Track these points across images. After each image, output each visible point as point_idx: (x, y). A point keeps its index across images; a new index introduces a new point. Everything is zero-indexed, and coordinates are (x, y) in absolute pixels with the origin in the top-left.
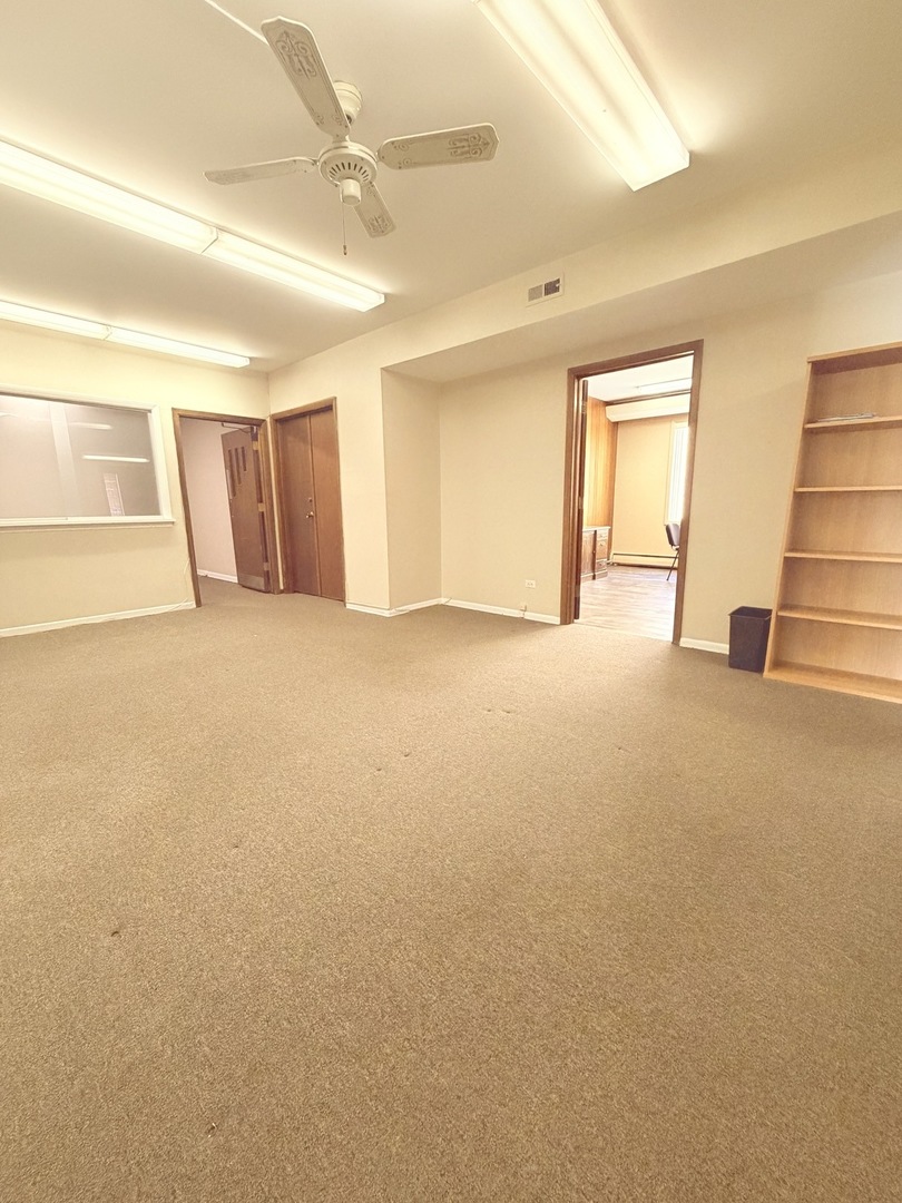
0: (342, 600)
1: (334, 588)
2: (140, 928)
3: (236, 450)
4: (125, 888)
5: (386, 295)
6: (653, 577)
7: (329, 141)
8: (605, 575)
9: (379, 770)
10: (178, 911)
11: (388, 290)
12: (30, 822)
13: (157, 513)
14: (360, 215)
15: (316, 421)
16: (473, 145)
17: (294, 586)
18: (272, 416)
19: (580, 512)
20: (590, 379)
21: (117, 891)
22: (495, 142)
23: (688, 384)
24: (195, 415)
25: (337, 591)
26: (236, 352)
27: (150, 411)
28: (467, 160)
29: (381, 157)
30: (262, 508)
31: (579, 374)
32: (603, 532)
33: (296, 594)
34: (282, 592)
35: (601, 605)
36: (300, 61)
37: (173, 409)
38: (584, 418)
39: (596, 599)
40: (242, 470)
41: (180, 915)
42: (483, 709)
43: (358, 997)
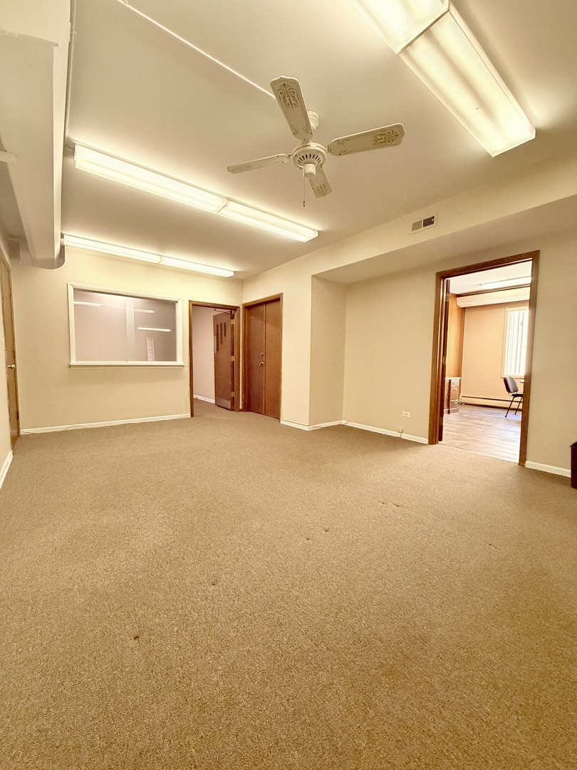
0: (278, 418)
1: (273, 411)
2: (152, 637)
3: (221, 324)
4: (144, 604)
5: (319, 232)
6: (495, 414)
7: (299, 142)
8: (457, 411)
9: (308, 539)
10: (176, 629)
11: (319, 228)
12: (92, 547)
13: (175, 360)
14: (312, 184)
15: (269, 307)
16: (389, 137)
17: (248, 407)
18: (243, 305)
19: (444, 366)
20: (451, 279)
21: (139, 605)
22: (403, 134)
23: (529, 280)
24: (201, 304)
25: (275, 412)
26: (226, 268)
27: (177, 302)
28: (382, 147)
29: (329, 150)
30: (233, 359)
31: (444, 276)
32: (455, 381)
33: (249, 412)
34: (241, 410)
35: (456, 432)
36: (290, 99)
37: (189, 301)
38: (447, 304)
39: (452, 427)
40: (223, 336)
41: (177, 631)
42: (379, 502)
43: (303, 729)
